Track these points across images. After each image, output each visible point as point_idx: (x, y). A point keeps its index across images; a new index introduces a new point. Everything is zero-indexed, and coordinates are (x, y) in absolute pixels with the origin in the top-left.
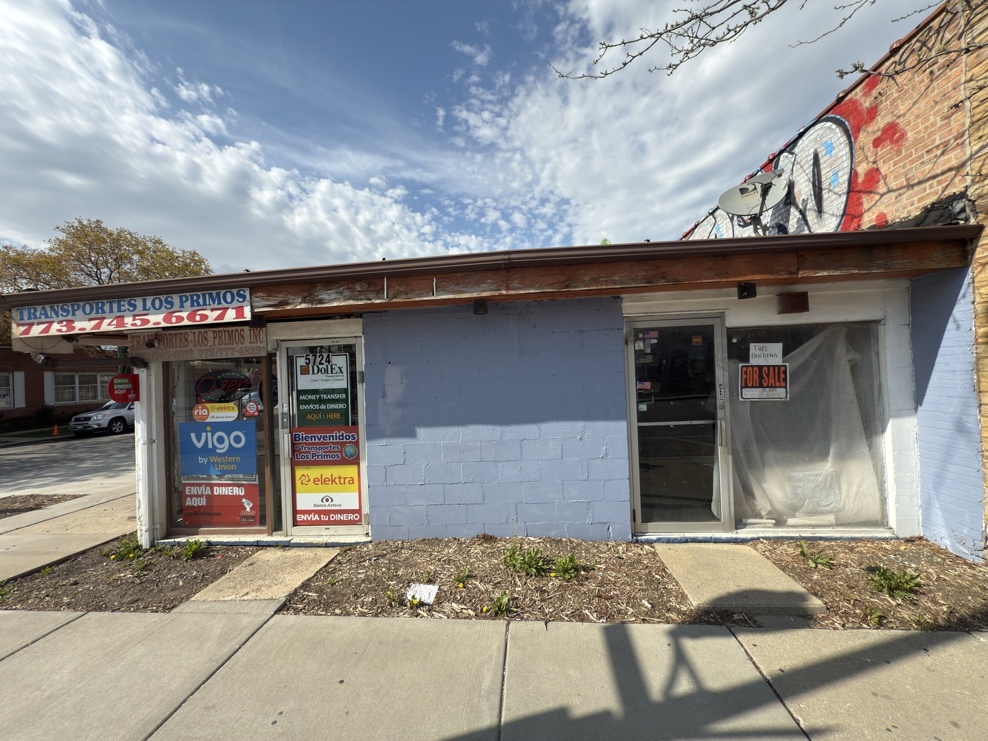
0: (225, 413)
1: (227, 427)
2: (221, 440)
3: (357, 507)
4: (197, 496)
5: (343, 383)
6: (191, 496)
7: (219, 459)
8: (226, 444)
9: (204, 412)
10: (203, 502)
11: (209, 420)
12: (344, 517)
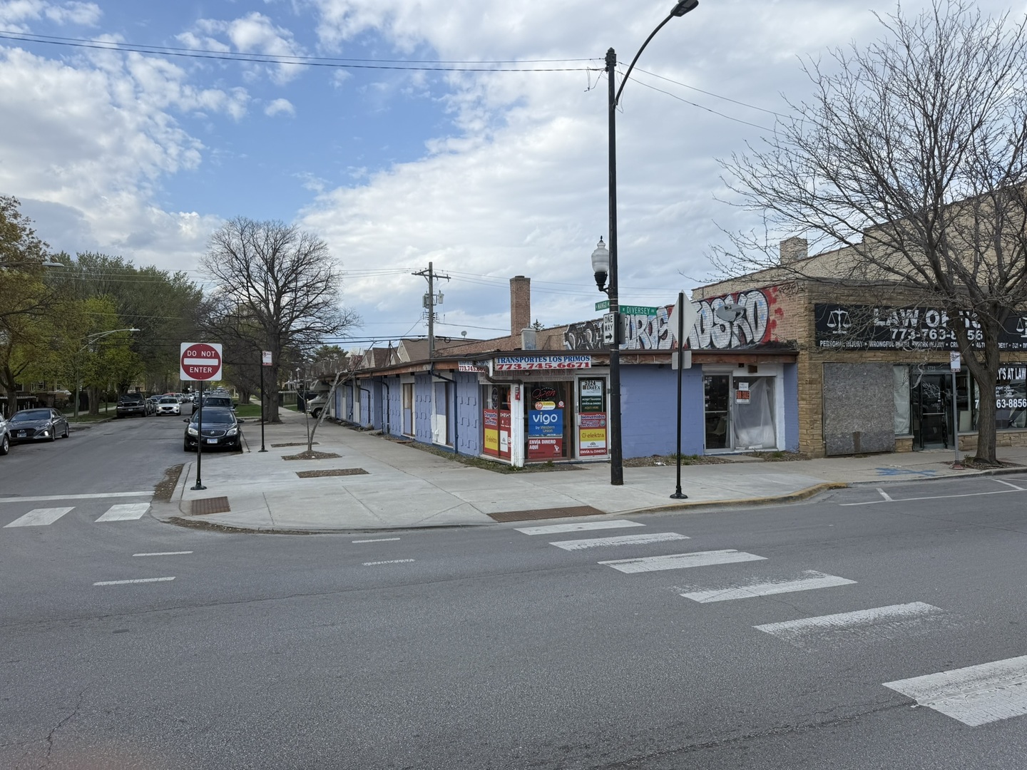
0: (549, 406)
1: (549, 412)
2: (546, 418)
3: (605, 447)
4: (534, 444)
5: (599, 393)
6: (532, 445)
7: (545, 427)
8: (549, 420)
9: (540, 405)
10: (536, 447)
11: (542, 409)
12: (599, 451)
